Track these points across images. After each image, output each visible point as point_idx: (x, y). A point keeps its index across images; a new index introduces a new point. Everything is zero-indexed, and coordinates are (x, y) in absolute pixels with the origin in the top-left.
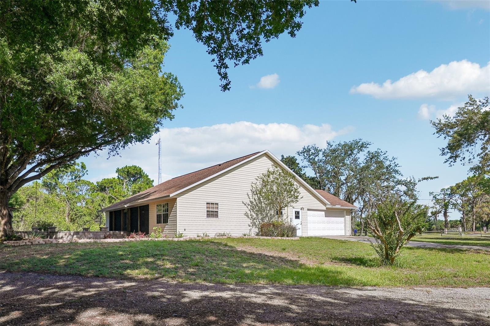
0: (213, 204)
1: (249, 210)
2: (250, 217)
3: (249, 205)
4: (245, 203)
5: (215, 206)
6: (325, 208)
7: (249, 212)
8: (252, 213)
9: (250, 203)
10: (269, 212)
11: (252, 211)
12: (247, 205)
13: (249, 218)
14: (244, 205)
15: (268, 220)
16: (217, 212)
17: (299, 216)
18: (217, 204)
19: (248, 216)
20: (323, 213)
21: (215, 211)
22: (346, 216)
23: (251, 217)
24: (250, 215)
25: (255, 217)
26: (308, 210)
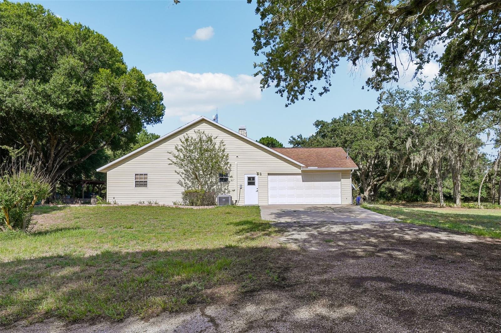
0: (142, 174)
1: (183, 178)
2: (184, 185)
3: (183, 174)
4: (178, 172)
5: (143, 176)
6: (300, 171)
7: (183, 181)
8: (187, 181)
9: (184, 172)
10: (209, 180)
11: (186, 179)
12: (180, 173)
13: (182, 186)
14: (177, 174)
15: (208, 187)
16: (147, 181)
17: (254, 182)
18: (147, 174)
19: (182, 185)
20: (300, 177)
21: (144, 181)
22: (342, 180)
23: (186, 186)
24: (184, 183)
25: (190, 185)
26: (269, 174)
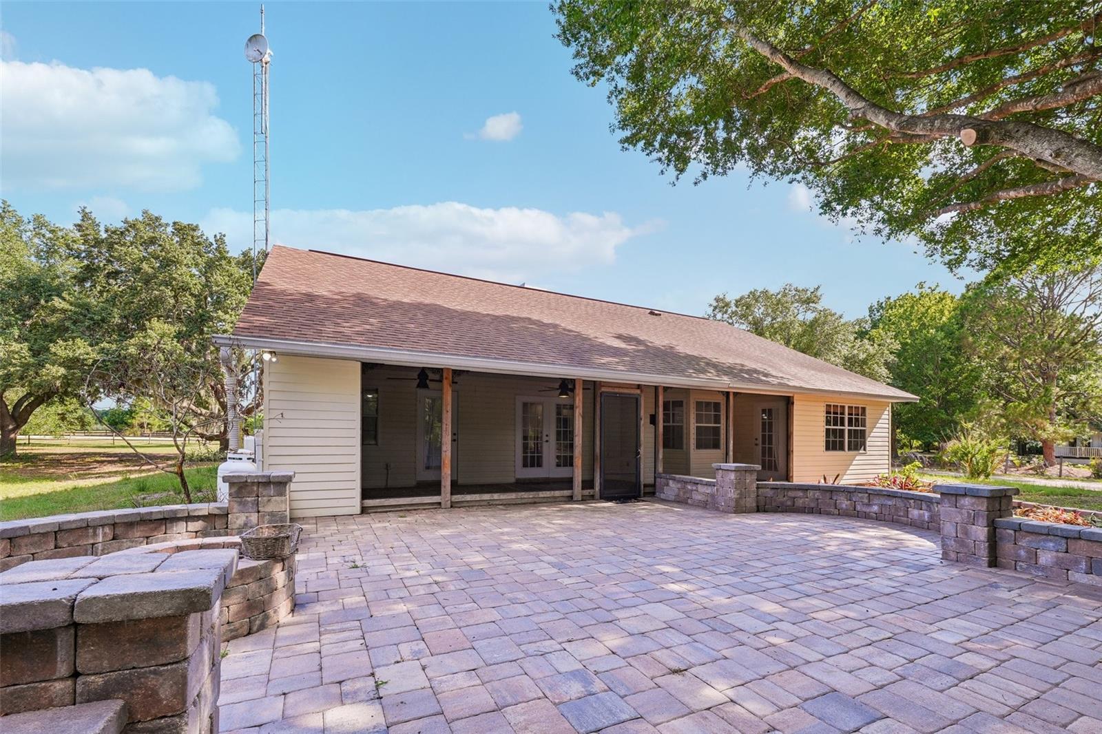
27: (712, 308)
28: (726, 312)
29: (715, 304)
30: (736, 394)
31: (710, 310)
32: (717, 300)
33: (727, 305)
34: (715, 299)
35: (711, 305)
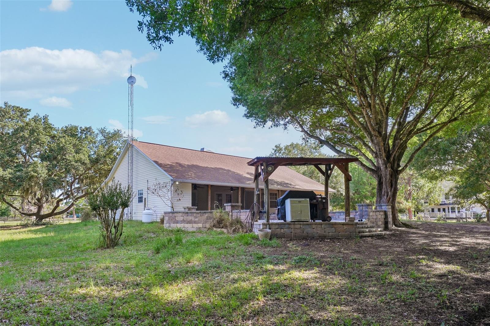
27: (274, 150)
28: (280, 153)
29: (275, 149)
30: (281, 191)
31: (273, 152)
32: (276, 146)
33: (281, 149)
34: (275, 146)
35: (273, 149)
